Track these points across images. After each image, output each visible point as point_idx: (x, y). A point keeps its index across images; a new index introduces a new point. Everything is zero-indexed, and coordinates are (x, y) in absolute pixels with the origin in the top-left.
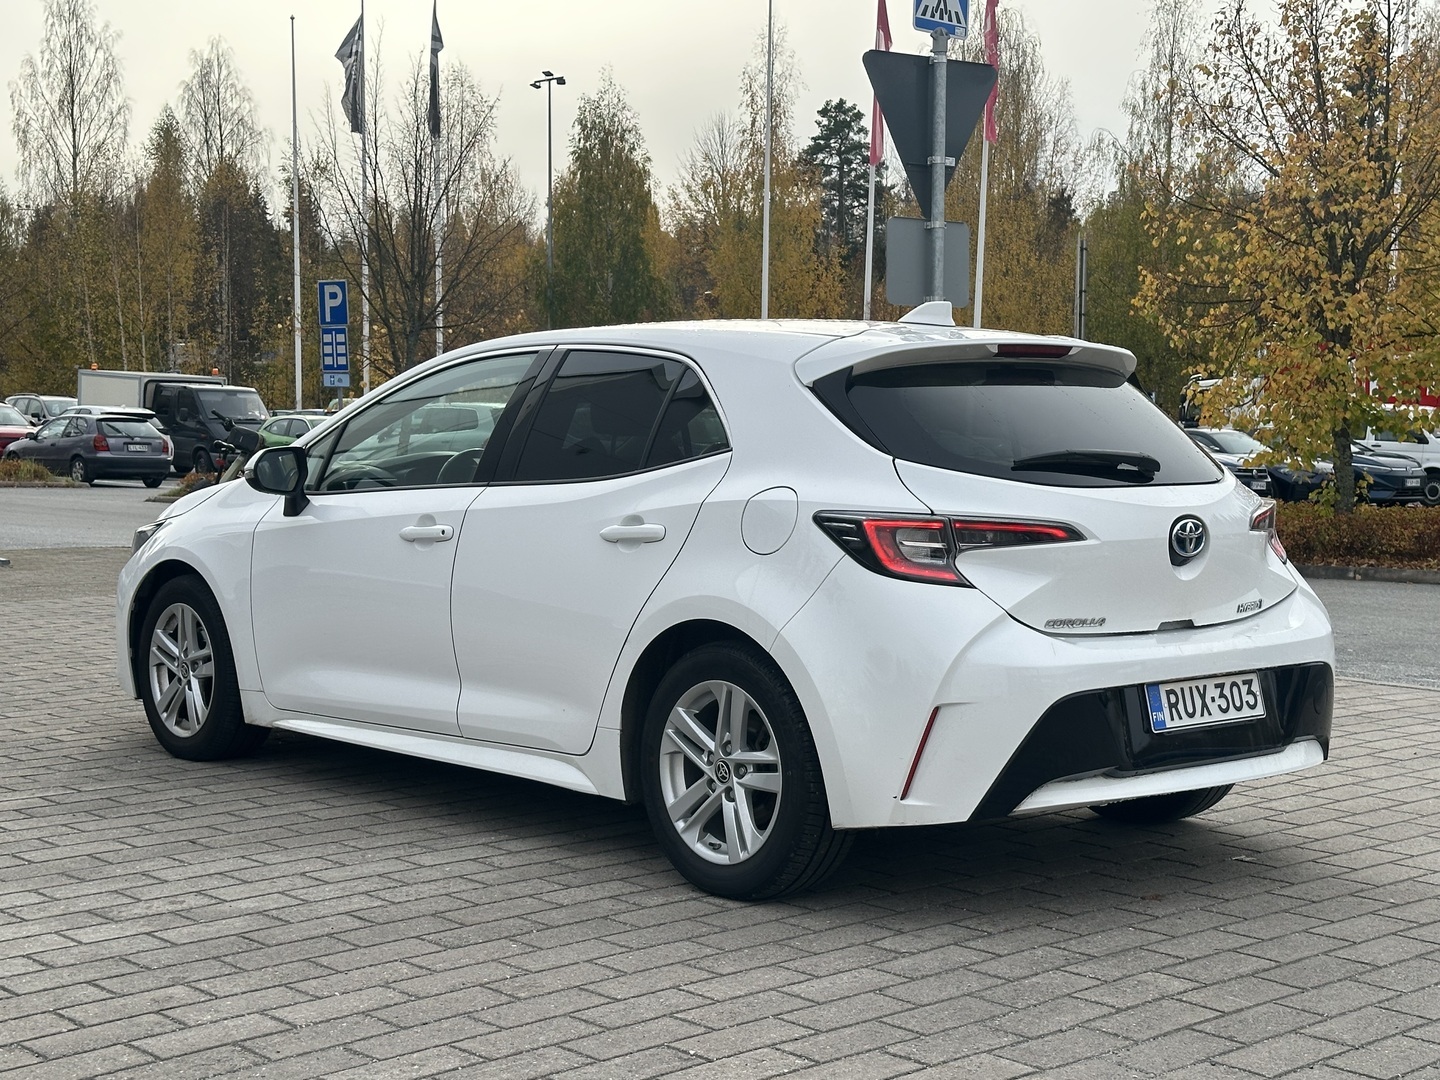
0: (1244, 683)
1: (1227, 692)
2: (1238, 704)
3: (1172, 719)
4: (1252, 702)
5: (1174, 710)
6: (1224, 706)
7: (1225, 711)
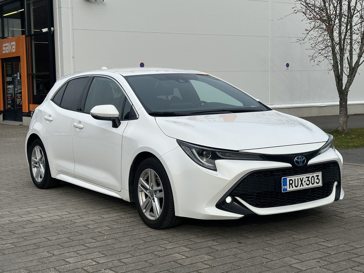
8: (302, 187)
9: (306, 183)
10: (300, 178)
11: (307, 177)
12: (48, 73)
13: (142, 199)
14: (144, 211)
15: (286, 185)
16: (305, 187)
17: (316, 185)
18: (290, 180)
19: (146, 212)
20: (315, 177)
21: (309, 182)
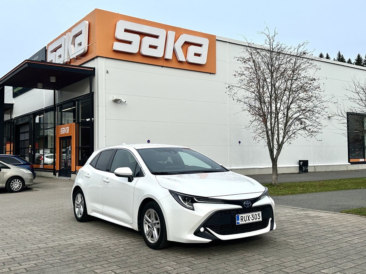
8: (249, 221)
9: (252, 219)
10: (248, 216)
11: (252, 215)
12: (89, 146)
13: (146, 229)
14: (147, 237)
15: (239, 220)
16: (251, 221)
17: (257, 220)
18: (241, 217)
19: (148, 238)
20: (257, 214)
21: (253, 218)
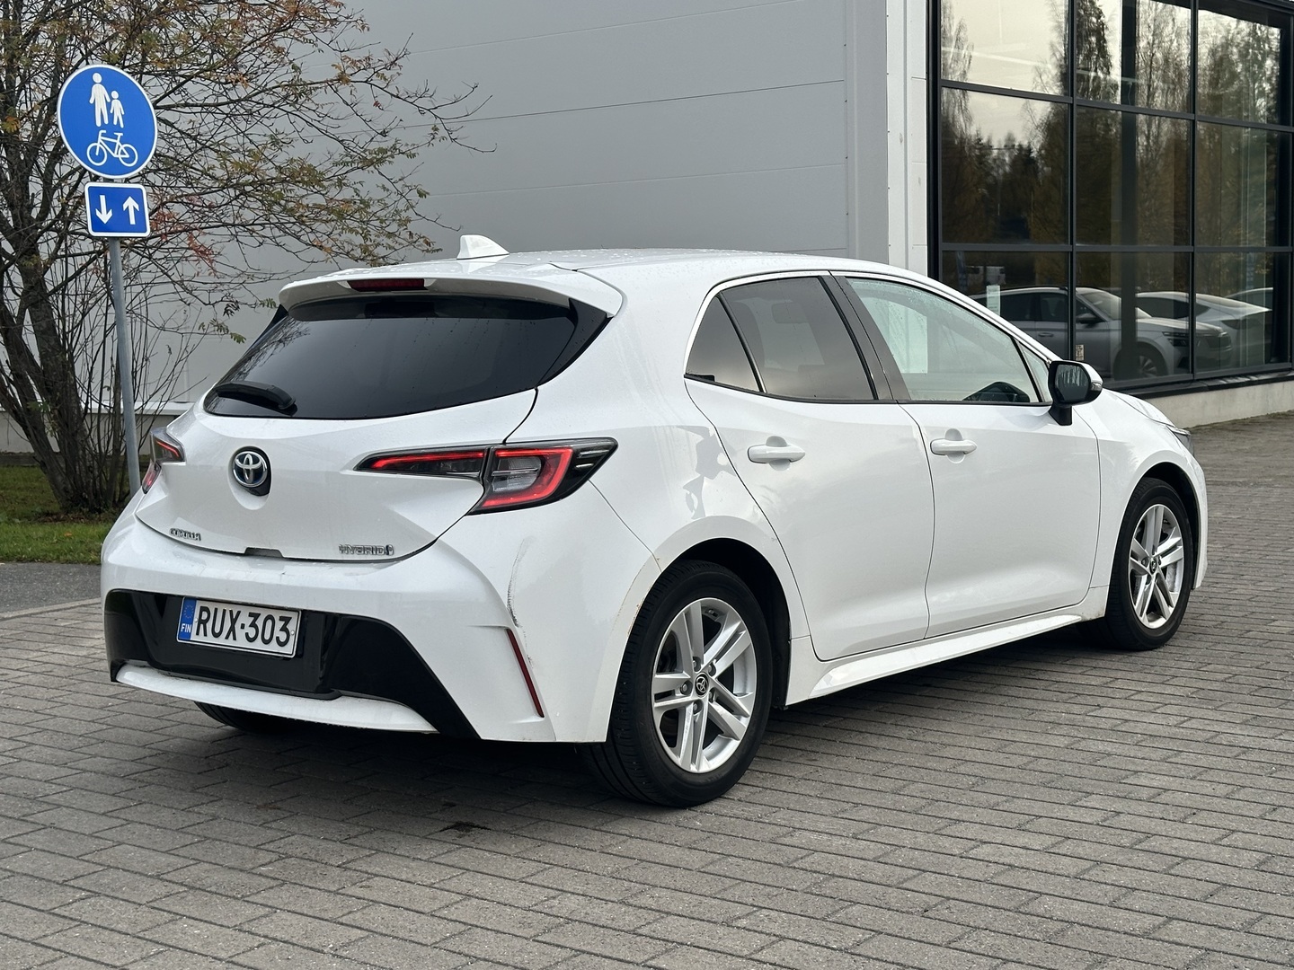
0: (282, 619)
1: (260, 623)
2: (267, 637)
3: (198, 634)
4: (283, 639)
5: (202, 626)
6: (252, 636)
7: (251, 640)
